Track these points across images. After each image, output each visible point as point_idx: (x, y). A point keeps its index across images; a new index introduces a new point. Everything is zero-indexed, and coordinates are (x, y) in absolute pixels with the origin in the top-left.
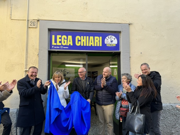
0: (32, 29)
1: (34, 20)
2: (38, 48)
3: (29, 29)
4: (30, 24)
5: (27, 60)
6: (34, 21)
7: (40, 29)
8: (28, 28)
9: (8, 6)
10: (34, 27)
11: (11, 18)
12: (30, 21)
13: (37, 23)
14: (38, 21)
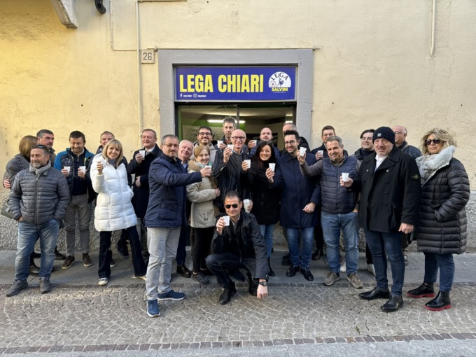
0: (146, 66)
1: (149, 49)
2: (158, 98)
4: (143, 56)
5: (142, 118)
6: (149, 51)
7: (159, 66)
8: (141, 64)
9: (106, 27)
10: (150, 62)
11: (112, 47)
12: (143, 52)
13: (154, 55)
14: (156, 50)
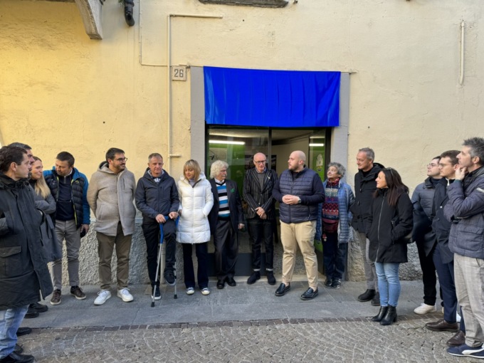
0: (177, 83)
1: (181, 65)
2: (189, 117)
3: (173, 83)
4: (174, 73)
5: (171, 137)
6: (180, 68)
7: (192, 84)
8: (172, 80)
9: (134, 40)
10: (182, 79)
11: (140, 62)
12: (174, 68)
13: (186, 72)
14: (188, 67)
